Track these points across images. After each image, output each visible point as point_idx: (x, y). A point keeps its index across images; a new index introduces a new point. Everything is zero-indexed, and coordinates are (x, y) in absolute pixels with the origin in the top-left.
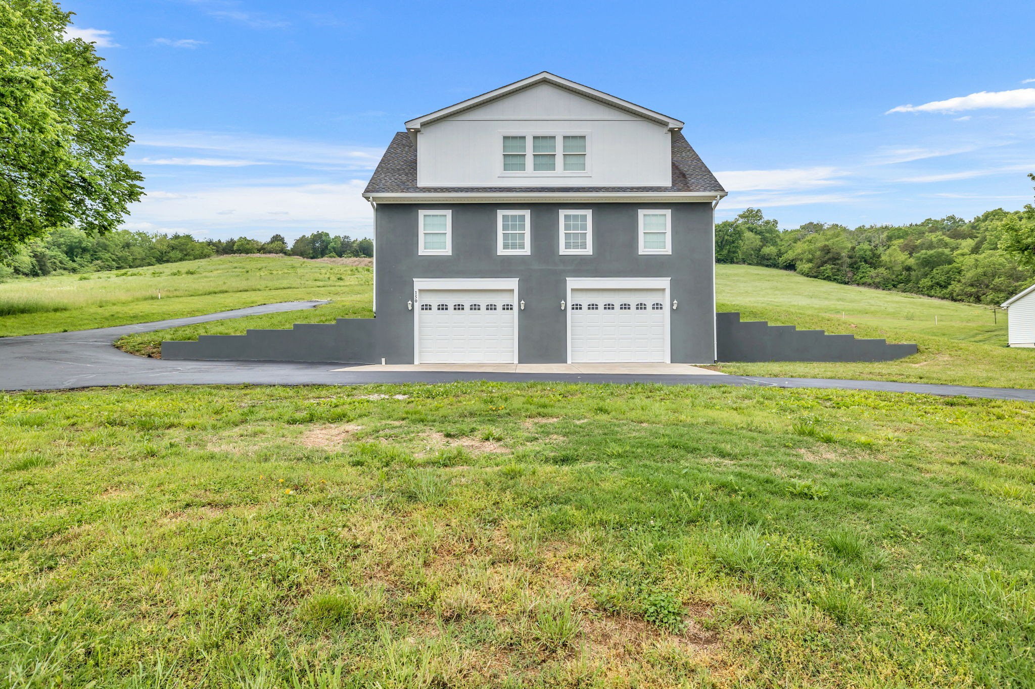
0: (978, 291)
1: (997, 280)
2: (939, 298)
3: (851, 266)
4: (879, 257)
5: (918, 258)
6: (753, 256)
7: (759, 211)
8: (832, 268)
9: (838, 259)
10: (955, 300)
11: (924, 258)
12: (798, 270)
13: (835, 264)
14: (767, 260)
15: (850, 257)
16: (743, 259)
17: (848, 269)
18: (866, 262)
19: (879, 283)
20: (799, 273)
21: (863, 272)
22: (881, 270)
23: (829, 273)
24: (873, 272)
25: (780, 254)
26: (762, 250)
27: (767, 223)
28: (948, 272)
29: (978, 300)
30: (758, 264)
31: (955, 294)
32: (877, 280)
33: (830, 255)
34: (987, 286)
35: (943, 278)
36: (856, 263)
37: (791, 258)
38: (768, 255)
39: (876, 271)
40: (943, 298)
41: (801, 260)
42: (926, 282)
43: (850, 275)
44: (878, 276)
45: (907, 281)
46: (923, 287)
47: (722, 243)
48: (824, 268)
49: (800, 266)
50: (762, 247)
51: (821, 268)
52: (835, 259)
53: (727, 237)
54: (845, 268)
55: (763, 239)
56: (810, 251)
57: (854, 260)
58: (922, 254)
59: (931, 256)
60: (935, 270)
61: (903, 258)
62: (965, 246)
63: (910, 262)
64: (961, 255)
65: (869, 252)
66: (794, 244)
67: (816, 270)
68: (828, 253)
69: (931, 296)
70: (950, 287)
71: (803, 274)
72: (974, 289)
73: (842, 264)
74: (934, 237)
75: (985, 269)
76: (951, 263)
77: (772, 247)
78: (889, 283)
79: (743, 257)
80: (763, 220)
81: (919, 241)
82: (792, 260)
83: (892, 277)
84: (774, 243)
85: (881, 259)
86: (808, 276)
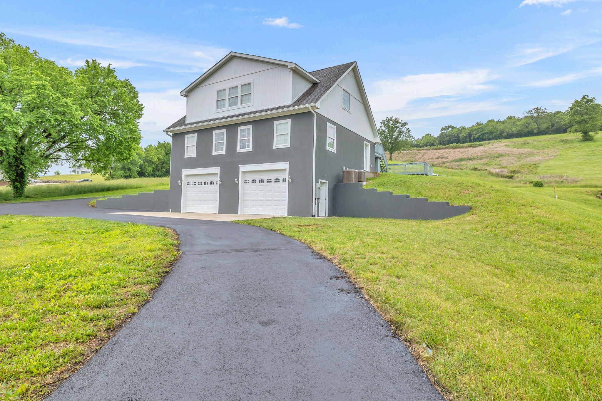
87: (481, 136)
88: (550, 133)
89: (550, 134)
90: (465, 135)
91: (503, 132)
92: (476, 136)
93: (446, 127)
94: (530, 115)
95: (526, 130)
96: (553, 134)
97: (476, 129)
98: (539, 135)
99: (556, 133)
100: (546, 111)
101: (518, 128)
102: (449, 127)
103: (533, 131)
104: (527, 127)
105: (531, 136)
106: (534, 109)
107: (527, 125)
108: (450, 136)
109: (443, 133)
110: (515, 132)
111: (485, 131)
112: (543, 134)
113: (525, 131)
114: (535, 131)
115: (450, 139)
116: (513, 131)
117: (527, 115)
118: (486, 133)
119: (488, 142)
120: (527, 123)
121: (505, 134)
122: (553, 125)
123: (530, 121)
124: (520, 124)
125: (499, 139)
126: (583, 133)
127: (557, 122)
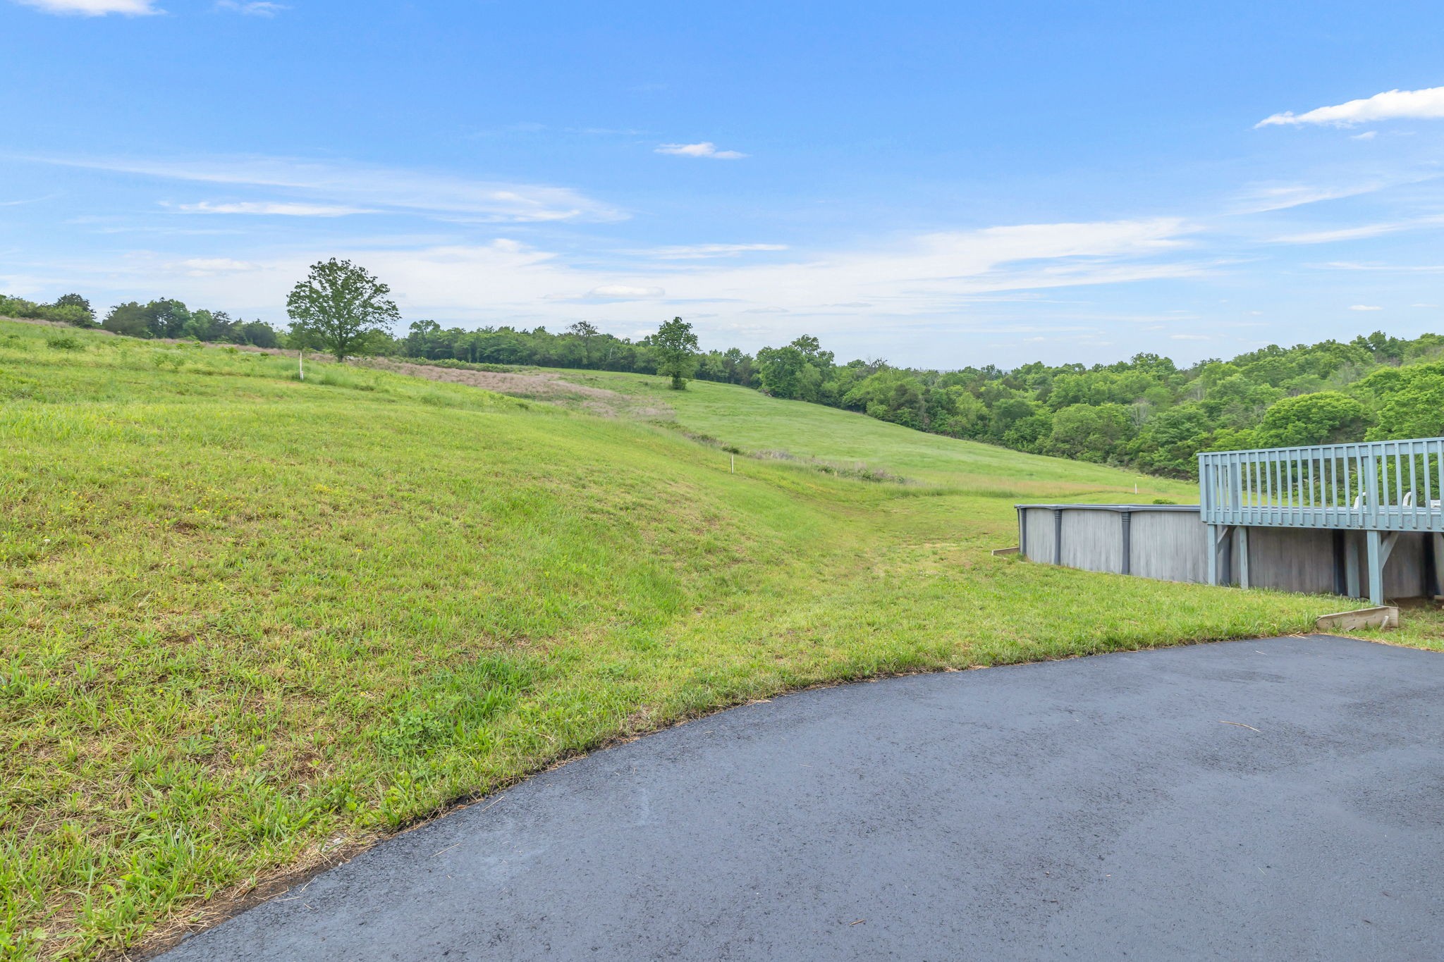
0: (1071, 447)
1: (1091, 437)
2: (1028, 452)
3: (928, 410)
4: (954, 402)
5: (999, 407)
6: (813, 392)
7: (815, 339)
8: (910, 413)
9: (915, 402)
10: (1047, 455)
11: (1004, 408)
12: (869, 412)
13: (912, 408)
14: (828, 397)
15: (927, 401)
16: (802, 394)
17: (925, 415)
18: (943, 408)
19: (958, 431)
20: (871, 415)
21: (941, 419)
22: (959, 418)
23: (907, 417)
24: (951, 420)
25: (842, 393)
26: (823, 385)
27: (823, 354)
28: (1032, 425)
29: (1072, 456)
30: (817, 402)
31: (1045, 448)
32: (958, 429)
33: (906, 397)
34: (1081, 444)
35: (1028, 431)
36: (933, 407)
37: (858, 397)
38: (830, 391)
39: (955, 418)
40: (1031, 452)
41: (872, 400)
42: (1011, 434)
43: (927, 421)
44: (956, 424)
45: (986, 433)
46: (1008, 440)
47: (779, 373)
48: (902, 411)
49: (872, 407)
50: (822, 381)
51: (899, 411)
52: (912, 402)
53: (787, 367)
54: (922, 413)
55: (822, 372)
56: (881, 390)
57: (931, 404)
58: (1002, 403)
59: (1012, 406)
60: (1017, 422)
61: (977, 406)
62: (1029, 397)
63: (985, 410)
64: (1037, 406)
65: (945, 397)
66: (856, 382)
67: (892, 413)
68: (903, 394)
69: (1020, 451)
70: (1037, 441)
71: (877, 416)
72: (1068, 446)
73: (919, 409)
74: (996, 384)
75: (1077, 425)
76: (1032, 414)
77: (832, 383)
78: (965, 433)
79: (802, 392)
80: (819, 350)
81: (983, 389)
82: (860, 400)
83: (969, 426)
84: (831, 379)
85: (957, 405)
86: (883, 420)
87: (495, 354)
88: (605, 367)
89: (604, 370)
90: (465, 346)
91: (535, 355)
92: (487, 352)
93: (422, 322)
94: (574, 332)
95: (571, 357)
96: (608, 370)
97: (486, 338)
98: (589, 369)
99: (611, 370)
101: (560, 351)
102: (429, 323)
103: (581, 360)
104: (572, 352)
106: (580, 323)
107: (572, 348)
108: (433, 342)
109: (416, 333)
110: (555, 358)
111: (503, 346)
112: (594, 369)
113: (570, 359)
114: (585, 361)
115: (433, 348)
116: (553, 355)
117: (570, 330)
118: (503, 349)
119: (515, 367)
120: (574, 345)
121: (537, 357)
122: (605, 355)
123: (576, 343)
124: (563, 346)
125: (527, 364)
126: (674, 376)
127: (614, 353)
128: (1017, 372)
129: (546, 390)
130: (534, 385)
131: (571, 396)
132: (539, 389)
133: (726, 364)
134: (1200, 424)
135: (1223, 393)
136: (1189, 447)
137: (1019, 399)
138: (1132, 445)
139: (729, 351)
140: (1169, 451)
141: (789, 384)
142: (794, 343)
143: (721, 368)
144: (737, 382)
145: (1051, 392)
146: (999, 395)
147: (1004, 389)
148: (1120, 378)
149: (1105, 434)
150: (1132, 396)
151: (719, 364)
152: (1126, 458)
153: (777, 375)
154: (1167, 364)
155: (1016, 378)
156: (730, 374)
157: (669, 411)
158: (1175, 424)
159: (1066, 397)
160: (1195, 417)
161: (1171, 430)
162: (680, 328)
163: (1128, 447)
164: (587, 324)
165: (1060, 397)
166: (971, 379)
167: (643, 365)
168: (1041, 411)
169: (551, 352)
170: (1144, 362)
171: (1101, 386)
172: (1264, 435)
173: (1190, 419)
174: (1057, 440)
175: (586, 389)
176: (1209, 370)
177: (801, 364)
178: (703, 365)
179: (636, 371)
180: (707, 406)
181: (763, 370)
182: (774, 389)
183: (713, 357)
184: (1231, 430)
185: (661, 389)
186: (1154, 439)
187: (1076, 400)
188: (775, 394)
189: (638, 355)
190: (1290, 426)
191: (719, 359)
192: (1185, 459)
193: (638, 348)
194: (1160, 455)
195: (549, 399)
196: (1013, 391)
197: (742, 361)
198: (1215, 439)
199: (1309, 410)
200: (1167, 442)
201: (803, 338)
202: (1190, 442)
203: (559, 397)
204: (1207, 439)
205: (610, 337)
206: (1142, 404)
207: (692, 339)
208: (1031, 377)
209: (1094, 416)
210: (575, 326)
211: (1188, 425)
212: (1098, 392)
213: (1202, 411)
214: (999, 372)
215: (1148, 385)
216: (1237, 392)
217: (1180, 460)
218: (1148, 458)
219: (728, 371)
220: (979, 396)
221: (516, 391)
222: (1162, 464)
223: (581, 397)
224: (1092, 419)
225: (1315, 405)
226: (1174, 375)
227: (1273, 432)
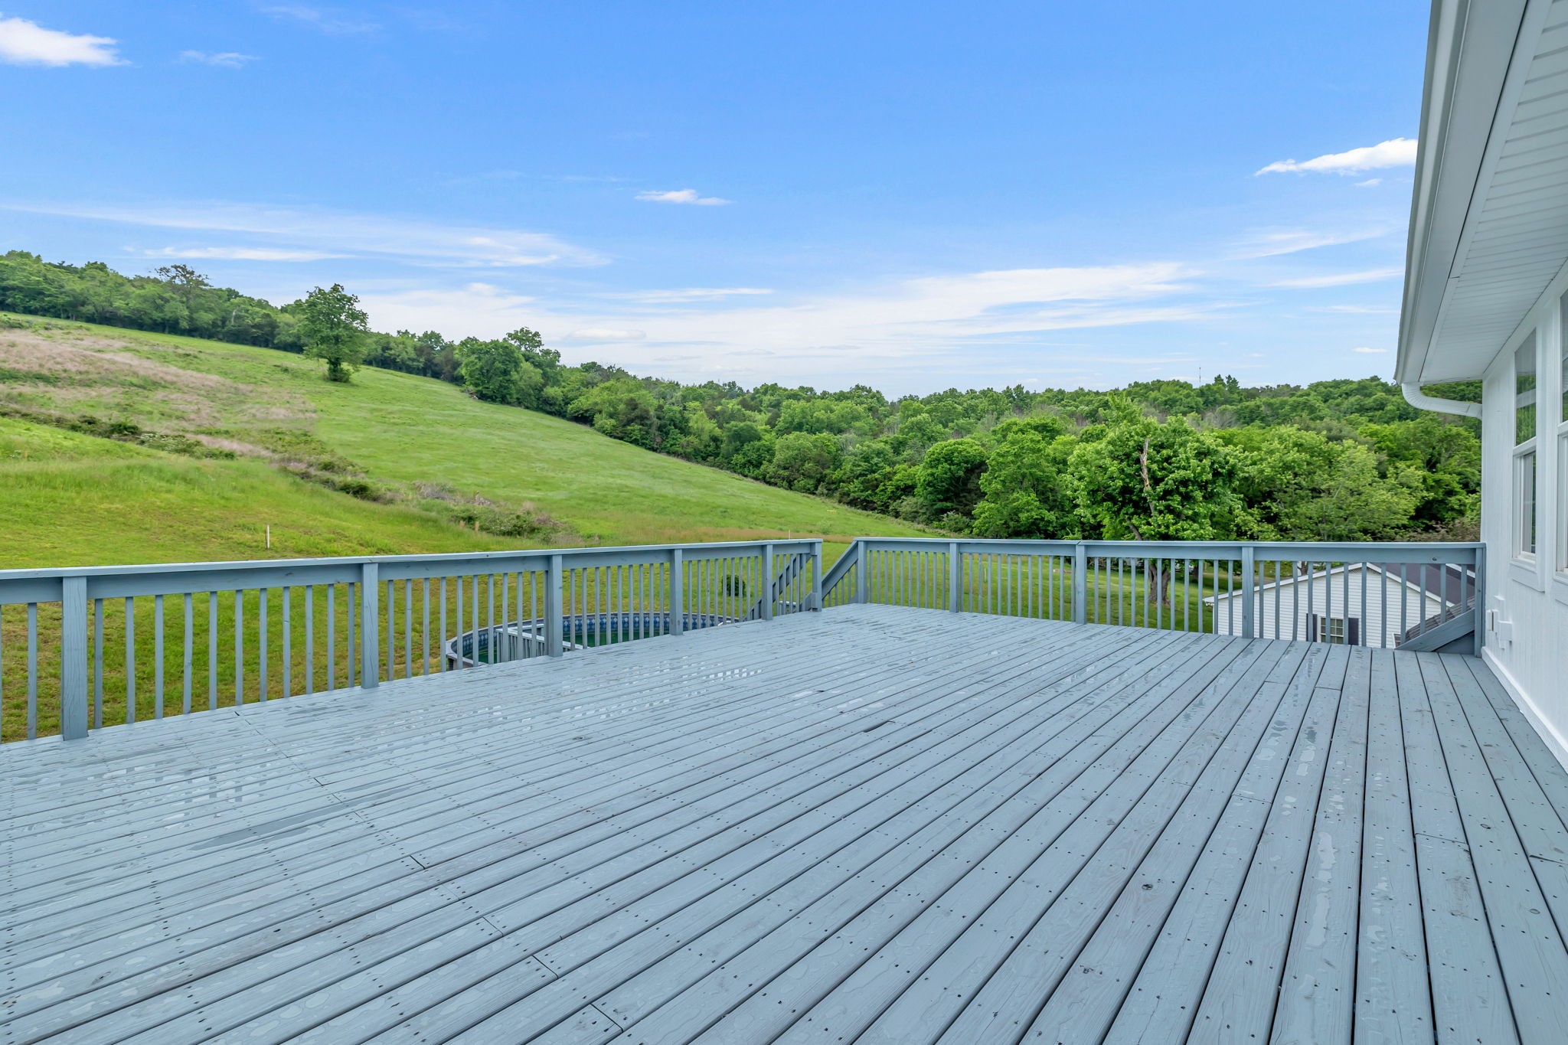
0: (790, 475)
1: (807, 465)
2: (753, 478)
3: (660, 428)
4: (687, 421)
5: (729, 430)
6: (533, 397)
7: (537, 334)
8: (640, 430)
9: (646, 418)
10: (769, 483)
11: (735, 431)
12: (596, 426)
13: (642, 425)
14: (551, 405)
15: (659, 418)
16: (518, 399)
17: (657, 433)
18: (676, 428)
19: (690, 453)
20: (599, 430)
21: (673, 439)
22: (691, 438)
23: (637, 435)
24: (683, 440)
25: (567, 401)
26: (545, 390)
27: (547, 353)
28: (758, 450)
29: (791, 485)
30: (538, 409)
31: (768, 476)
32: (689, 450)
33: (637, 412)
34: (798, 471)
35: (755, 456)
36: (665, 426)
37: (585, 407)
38: (553, 398)
39: (687, 439)
40: (756, 479)
41: (600, 412)
42: (738, 458)
43: (658, 440)
44: (688, 445)
45: (717, 455)
46: (736, 464)
47: (487, 371)
48: (631, 428)
49: (601, 420)
50: (545, 385)
51: (629, 428)
52: (642, 419)
53: (498, 364)
54: (653, 431)
55: (545, 375)
56: (611, 403)
57: (663, 422)
58: (733, 426)
59: (742, 429)
60: (745, 446)
61: (710, 426)
62: (759, 421)
63: (718, 432)
64: (766, 431)
65: (678, 415)
66: (585, 389)
67: (620, 429)
68: (634, 409)
69: (746, 476)
70: (762, 467)
71: (604, 432)
72: (786, 473)
73: (651, 425)
74: (732, 405)
75: (796, 452)
76: (760, 439)
77: (556, 388)
78: (698, 455)
79: (518, 396)
80: (541, 348)
81: (719, 408)
82: (587, 411)
83: (702, 448)
84: (556, 383)
85: (690, 425)
86: (611, 436)
88: (221, 336)
89: (220, 340)
91: (83, 304)
94: (164, 278)
95: (157, 315)
96: (228, 342)
98: (193, 336)
99: (234, 342)
100: (206, 281)
101: (134, 303)
103: (176, 322)
104: (159, 308)
105: (170, 333)
106: (176, 267)
107: (159, 302)
110: (122, 312)
112: (202, 336)
113: (155, 317)
114: (184, 324)
116: (118, 308)
117: (154, 275)
118: (13, 288)
119: (39, 320)
120: (162, 298)
121: (88, 309)
122: (224, 321)
123: (167, 295)
124: (140, 296)
125: (68, 318)
126: (331, 362)
127: (238, 317)
128: (756, 390)
129: (83, 368)
130: (59, 360)
131: (135, 380)
132: (69, 366)
133: (419, 351)
134: (885, 460)
135: (911, 429)
136: (876, 480)
137: (749, 423)
138: (837, 475)
139: (426, 334)
140: (862, 483)
141: (501, 386)
142: (510, 335)
143: (413, 355)
144: (436, 375)
145: (780, 417)
146: (733, 416)
147: (739, 410)
148: (840, 408)
149: (817, 462)
150: (846, 426)
151: (410, 350)
152: (833, 486)
153: (484, 375)
154: (878, 397)
155: (753, 398)
156: (425, 364)
157: (308, 415)
158: (866, 459)
159: (791, 423)
160: (882, 453)
161: (862, 464)
162: (339, 300)
163: (834, 477)
164: (189, 269)
165: (787, 423)
166: (712, 394)
167: (290, 340)
168: (767, 436)
169: (116, 304)
170: (860, 393)
171: (820, 414)
172: (925, 473)
173: (879, 453)
174: (779, 466)
175: (172, 371)
176: (908, 405)
177: (516, 364)
178: (386, 348)
179: (277, 347)
180: (375, 410)
181: (467, 365)
182: (481, 392)
183: (401, 339)
184: (905, 466)
185: (309, 378)
186: (852, 471)
187: (799, 427)
188: (483, 397)
189: (281, 325)
190: (940, 467)
191: (409, 343)
192: (873, 491)
193: (281, 315)
194: (854, 487)
195: (88, 384)
196: (748, 413)
197: (443, 349)
198: (895, 473)
199: (953, 453)
200: (861, 475)
201: (522, 330)
202: (876, 475)
203: (107, 382)
204: (889, 473)
205: (232, 293)
206: (850, 436)
207: (362, 317)
208: (767, 399)
209: (809, 445)
210: (163, 270)
211: (876, 460)
212: (818, 420)
213: (888, 447)
214: (740, 389)
215: (856, 418)
216: (920, 429)
217: (869, 492)
218: (846, 489)
219: (422, 360)
220: (713, 415)
221: (17, 366)
222: (856, 495)
223: (155, 383)
224: (808, 448)
225: (956, 450)
226: (883, 408)
227: (929, 471)
